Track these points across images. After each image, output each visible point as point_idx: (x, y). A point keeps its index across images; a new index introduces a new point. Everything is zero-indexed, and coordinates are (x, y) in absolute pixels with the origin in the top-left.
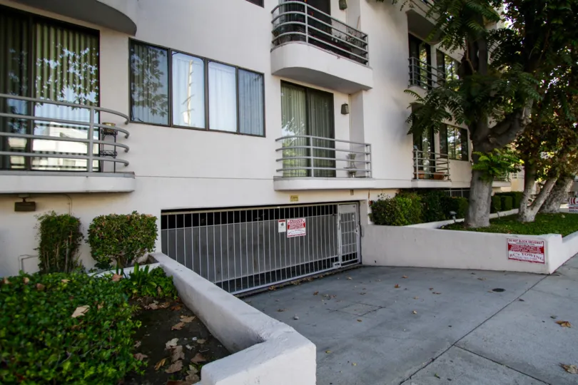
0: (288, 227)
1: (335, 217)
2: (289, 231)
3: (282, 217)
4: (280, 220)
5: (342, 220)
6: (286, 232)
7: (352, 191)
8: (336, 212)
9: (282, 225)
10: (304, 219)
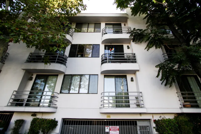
0: (110, 130)
1: (137, 127)
2: (110, 132)
3: (107, 125)
4: (106, 126)
5: (140, 129)
6: (109, 132)
7: (141, 114)
8: (136, 124)
9: (107, 128)
10: (118, 127)
